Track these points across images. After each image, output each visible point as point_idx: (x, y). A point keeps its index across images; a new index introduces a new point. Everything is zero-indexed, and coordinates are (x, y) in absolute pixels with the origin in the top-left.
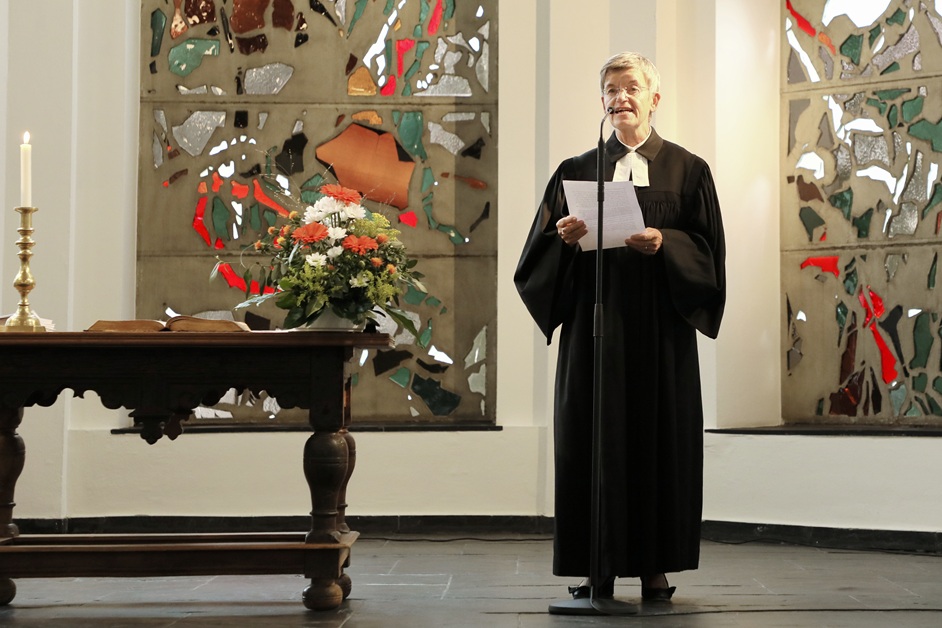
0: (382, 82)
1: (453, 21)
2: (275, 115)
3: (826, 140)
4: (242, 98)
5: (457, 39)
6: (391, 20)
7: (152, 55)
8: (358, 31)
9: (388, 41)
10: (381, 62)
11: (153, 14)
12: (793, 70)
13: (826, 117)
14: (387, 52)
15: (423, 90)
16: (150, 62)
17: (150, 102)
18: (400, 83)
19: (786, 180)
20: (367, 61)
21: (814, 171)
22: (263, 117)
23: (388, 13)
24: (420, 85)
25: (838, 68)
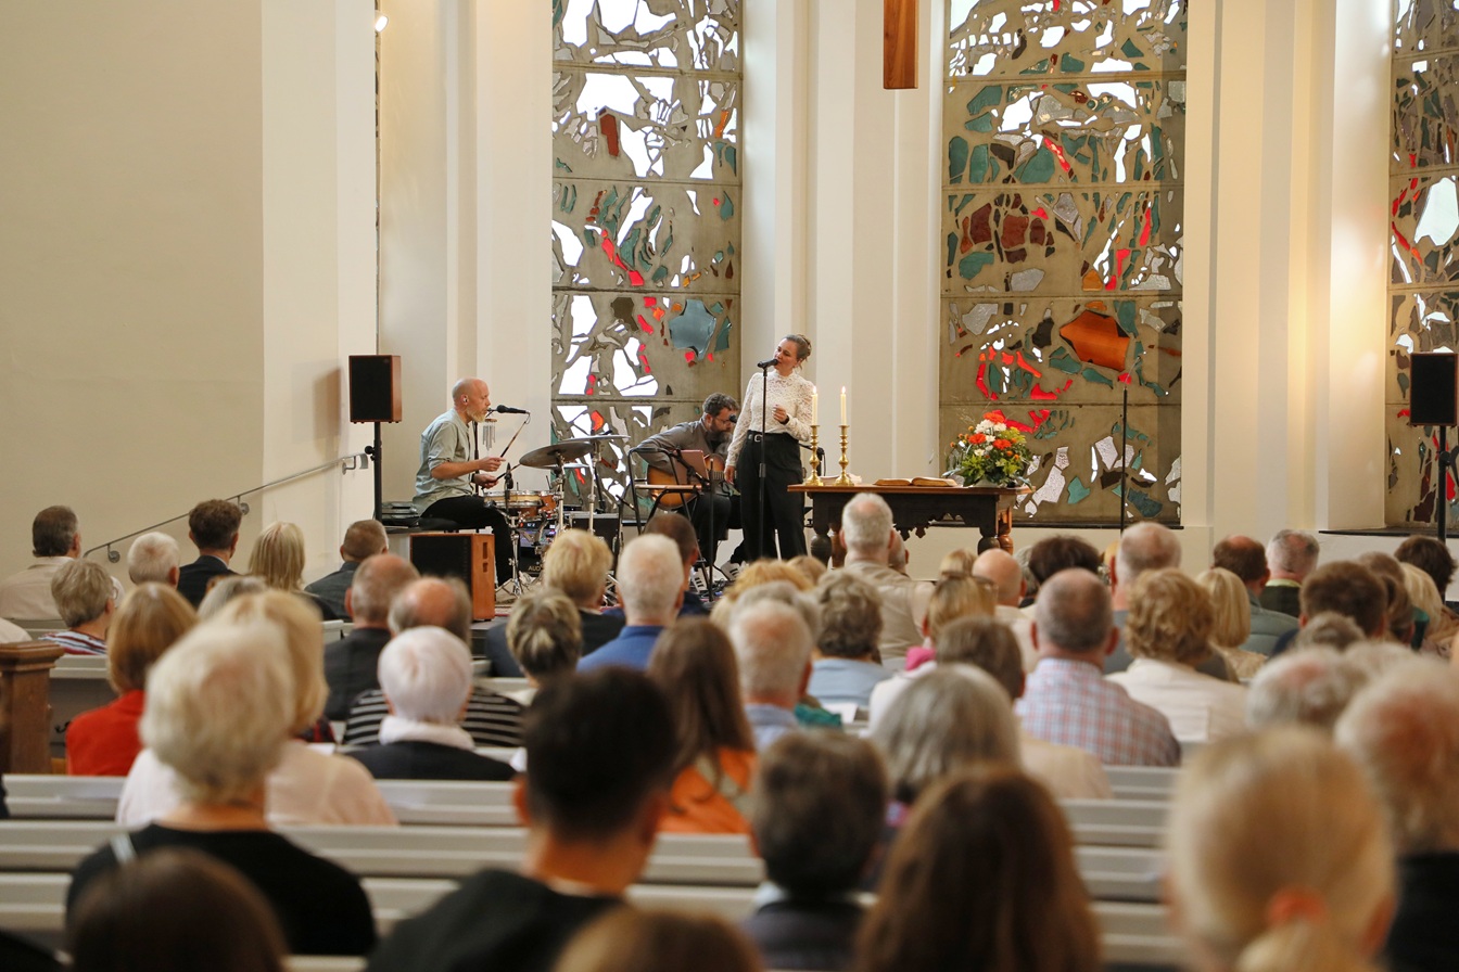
0: (1106, 280)
1: (1157, 236)
2: (1032, 305)
3: (1414, 326)
4: (1009, 294)
5: (1162, 248)
6: (1113, 236)
7: (948, 265)
8: (1089, 244)
9: (1111, 251)
10: (1106, 266)
11: (949, 236)
12: (1396, 275)
13: (1415, 310)
14: (1110, 259)
15: (1136, 285)
16: (947, 270)
17: (947, 298)
18: (1120, 281)
19: (1389, 354)
20: (1096, 265)
21: (1407, 348)
22: (1024, 307)
23: (1111, 230)
24: (1133, 282)
25: (1423, 274)
